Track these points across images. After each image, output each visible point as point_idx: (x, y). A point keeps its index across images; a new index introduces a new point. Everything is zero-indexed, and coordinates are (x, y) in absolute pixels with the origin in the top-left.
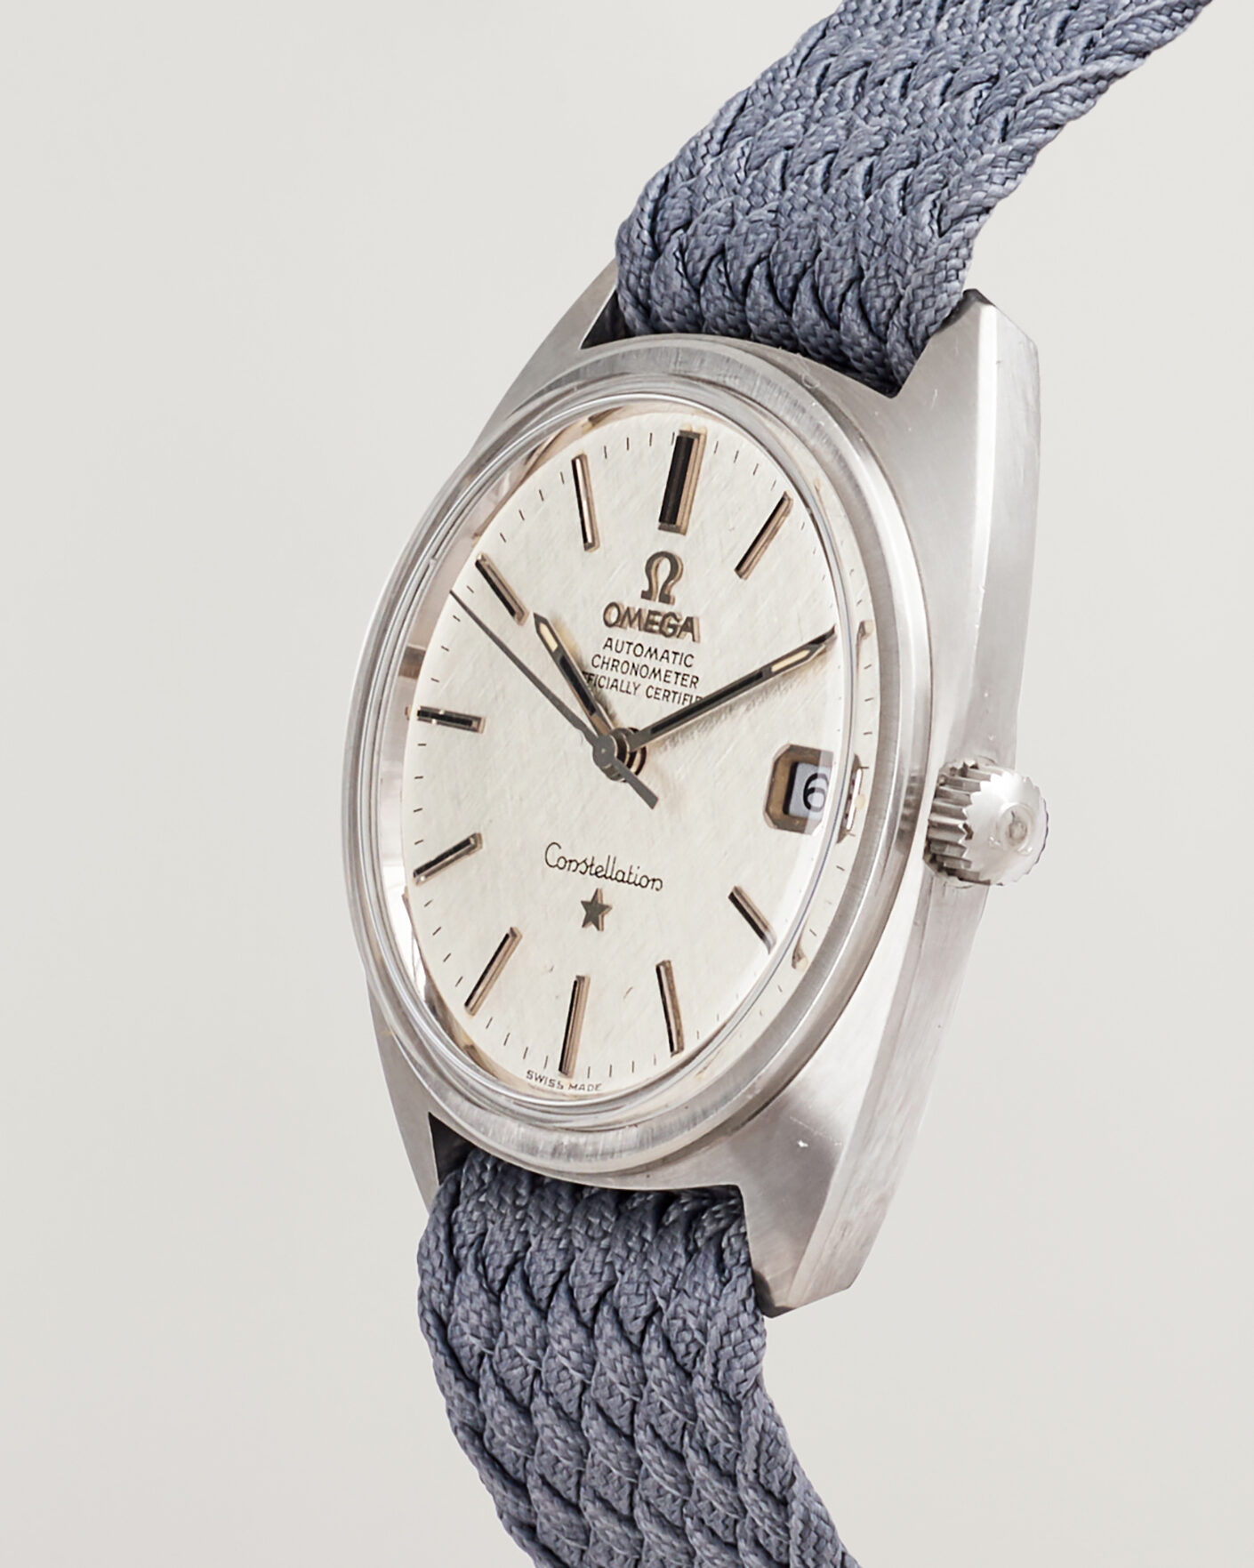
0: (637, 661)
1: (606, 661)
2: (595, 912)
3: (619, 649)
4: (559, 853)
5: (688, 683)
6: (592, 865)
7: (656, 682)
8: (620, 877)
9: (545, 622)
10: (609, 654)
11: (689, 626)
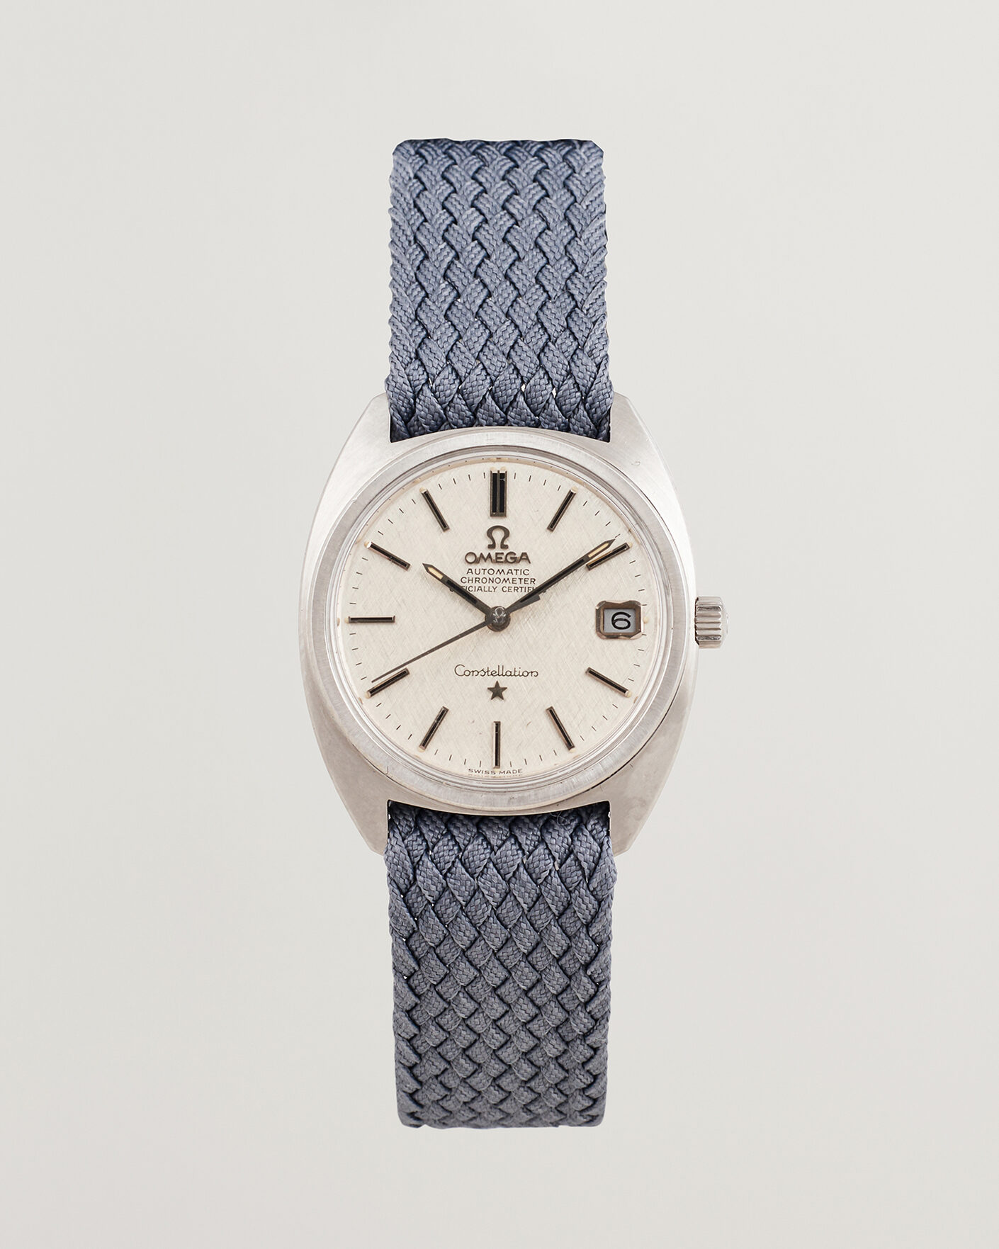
0: (491, 577)
1: (470, 579)
2: (497, 692)
3: (478, 573)
4: (463, 669)
5: (529, 581)
6: (488, 671)
7: (507, 585)
8: (508, 674)
9: (432, 567)
10: (471, 576)
11: (525, 557)
